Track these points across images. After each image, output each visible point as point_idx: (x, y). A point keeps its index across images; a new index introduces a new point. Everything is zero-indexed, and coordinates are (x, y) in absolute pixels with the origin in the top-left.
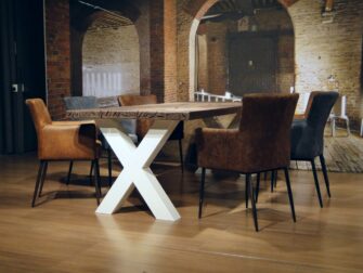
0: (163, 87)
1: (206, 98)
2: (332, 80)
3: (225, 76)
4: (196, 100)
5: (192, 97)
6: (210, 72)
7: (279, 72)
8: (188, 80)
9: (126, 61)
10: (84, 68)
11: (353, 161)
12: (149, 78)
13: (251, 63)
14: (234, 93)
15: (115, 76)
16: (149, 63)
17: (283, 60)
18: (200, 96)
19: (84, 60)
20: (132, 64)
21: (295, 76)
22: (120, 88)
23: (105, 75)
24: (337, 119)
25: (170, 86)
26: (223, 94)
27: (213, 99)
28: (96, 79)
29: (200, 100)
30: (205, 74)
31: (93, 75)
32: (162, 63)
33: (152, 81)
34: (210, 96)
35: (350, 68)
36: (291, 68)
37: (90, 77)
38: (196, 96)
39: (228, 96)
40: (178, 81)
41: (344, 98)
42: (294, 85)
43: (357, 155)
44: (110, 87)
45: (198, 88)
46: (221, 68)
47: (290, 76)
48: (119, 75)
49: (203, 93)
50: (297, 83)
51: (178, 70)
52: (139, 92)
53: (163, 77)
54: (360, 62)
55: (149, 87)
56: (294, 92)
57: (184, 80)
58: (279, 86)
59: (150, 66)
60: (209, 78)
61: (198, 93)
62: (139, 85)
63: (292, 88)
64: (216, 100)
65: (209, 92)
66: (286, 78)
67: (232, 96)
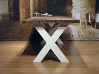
0: (19, 11)
1: (38, 15)
2: (85, 8)
4: (33, 16)
5: (31, 14)
6: (39, 5)
7: (66, 5)
8: (30, 8)
11: (93, 37)
12: (13, 7)
13: (55, 2)
14: (49, 13)
21: (72, 7)
24: (87, 22)
25: (22, 11)
27: (40, 16)
29: (35, 16)
30: (37, 6)
33: (14, 9)
34: (39, 14)
35: (92, 4)
36: (71, 4)
38: (33, 14)
39: (46, 14)
40: (25, 8)
41: (90, 15)
42: (72, 10)
43: (94, 34)
45: (34, 11)
46: (44, 3)
47: (70, 7)
49: (36, 13)
50: (73, 9)
51: (25, 4)
53: (19, 7)
54: (95, 2)
55: (13, 11)
56: (72, 12)
57: (28, 8)
58: (66, 10)
59: (13, 2)
60: (39, 7)
61: (34, 13)
62: (8, 10)
63: (71, 11)
64: (42, 16)
65: (39, 13)
66: (69, 7)
67: (48, 14)
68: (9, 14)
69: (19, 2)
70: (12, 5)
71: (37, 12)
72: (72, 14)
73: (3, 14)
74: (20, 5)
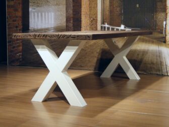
0: (80, 21)
1: (108, 29)
3: (121, 14)
4: (102, 30)
5: (99, 28)
6: (111, 12)
7: (156, 12)
8: (96, 17)
9: (57, 4)
10: (30, 9)
12: (72, 16)
13: (138, 6)
15: (50, 14)
16: (72, 6)
17: (159, 4)
18: (105, 27)
19: (30, 4)
20: (61, 6)
21: (166, 14)
22: (53, 22)
23: (43, 14)
25: (85, 20)
26: (120, 26)
27: (113, 29)
28: (38, 16)
29: (105, 30)
30: (107, 13)
31: (36, 14)
32: (80, 6)
33: (73, 18)
34: (111, 27)
37: (34, 15)
38: (102, 27)
39: (122, 27)
40: (90, 18)
42: (166, 20)
44: (47, 22)
45: (103, 23)
46: (118, 9)
47: (163, 14)
48: (53, 14)
49: (106, 25)
50: (168, 19)
52: (65, 24)
53: (81, 15)
55: (72, 22)
56: (166, 25)
57: (94, 17)
58: (156, 21)
59: (72, 8)
60: (111, 16)
61: (103, 25)
62: (65, 20)
63: (164, 23)
64: (115, 30)
65: (110, 25)
66: (160, 16)
67: (125, 27)
68: (67, 26)
69: (81, 8)
70: (71, 12)
71: (108, 24)
72: (166, 28)
73: (59, 26)
74: (82, 12)
